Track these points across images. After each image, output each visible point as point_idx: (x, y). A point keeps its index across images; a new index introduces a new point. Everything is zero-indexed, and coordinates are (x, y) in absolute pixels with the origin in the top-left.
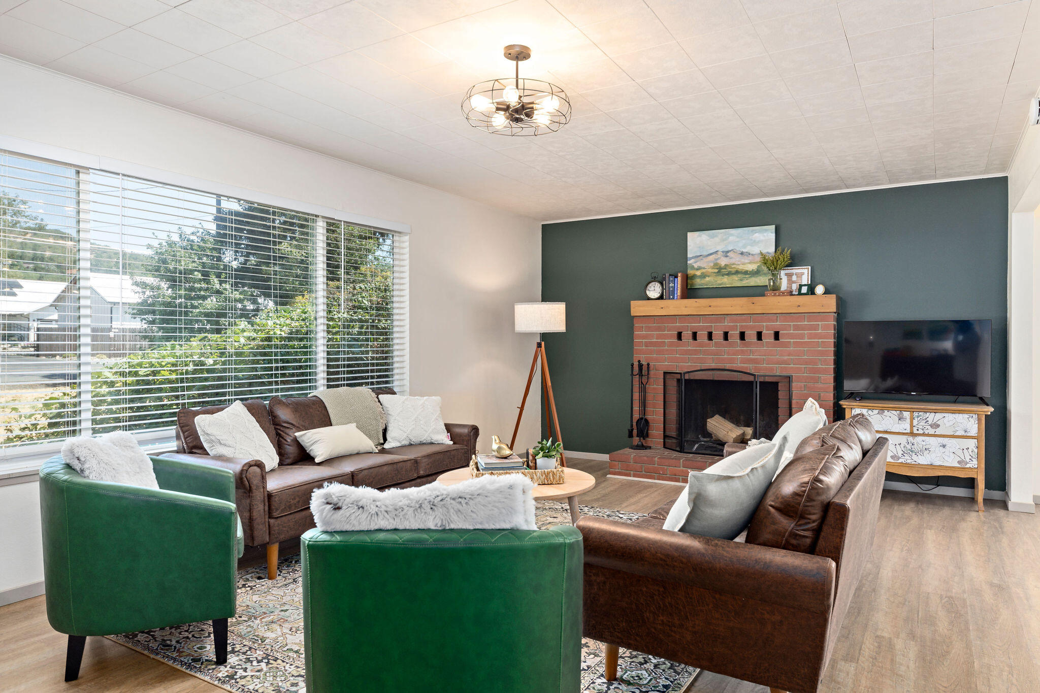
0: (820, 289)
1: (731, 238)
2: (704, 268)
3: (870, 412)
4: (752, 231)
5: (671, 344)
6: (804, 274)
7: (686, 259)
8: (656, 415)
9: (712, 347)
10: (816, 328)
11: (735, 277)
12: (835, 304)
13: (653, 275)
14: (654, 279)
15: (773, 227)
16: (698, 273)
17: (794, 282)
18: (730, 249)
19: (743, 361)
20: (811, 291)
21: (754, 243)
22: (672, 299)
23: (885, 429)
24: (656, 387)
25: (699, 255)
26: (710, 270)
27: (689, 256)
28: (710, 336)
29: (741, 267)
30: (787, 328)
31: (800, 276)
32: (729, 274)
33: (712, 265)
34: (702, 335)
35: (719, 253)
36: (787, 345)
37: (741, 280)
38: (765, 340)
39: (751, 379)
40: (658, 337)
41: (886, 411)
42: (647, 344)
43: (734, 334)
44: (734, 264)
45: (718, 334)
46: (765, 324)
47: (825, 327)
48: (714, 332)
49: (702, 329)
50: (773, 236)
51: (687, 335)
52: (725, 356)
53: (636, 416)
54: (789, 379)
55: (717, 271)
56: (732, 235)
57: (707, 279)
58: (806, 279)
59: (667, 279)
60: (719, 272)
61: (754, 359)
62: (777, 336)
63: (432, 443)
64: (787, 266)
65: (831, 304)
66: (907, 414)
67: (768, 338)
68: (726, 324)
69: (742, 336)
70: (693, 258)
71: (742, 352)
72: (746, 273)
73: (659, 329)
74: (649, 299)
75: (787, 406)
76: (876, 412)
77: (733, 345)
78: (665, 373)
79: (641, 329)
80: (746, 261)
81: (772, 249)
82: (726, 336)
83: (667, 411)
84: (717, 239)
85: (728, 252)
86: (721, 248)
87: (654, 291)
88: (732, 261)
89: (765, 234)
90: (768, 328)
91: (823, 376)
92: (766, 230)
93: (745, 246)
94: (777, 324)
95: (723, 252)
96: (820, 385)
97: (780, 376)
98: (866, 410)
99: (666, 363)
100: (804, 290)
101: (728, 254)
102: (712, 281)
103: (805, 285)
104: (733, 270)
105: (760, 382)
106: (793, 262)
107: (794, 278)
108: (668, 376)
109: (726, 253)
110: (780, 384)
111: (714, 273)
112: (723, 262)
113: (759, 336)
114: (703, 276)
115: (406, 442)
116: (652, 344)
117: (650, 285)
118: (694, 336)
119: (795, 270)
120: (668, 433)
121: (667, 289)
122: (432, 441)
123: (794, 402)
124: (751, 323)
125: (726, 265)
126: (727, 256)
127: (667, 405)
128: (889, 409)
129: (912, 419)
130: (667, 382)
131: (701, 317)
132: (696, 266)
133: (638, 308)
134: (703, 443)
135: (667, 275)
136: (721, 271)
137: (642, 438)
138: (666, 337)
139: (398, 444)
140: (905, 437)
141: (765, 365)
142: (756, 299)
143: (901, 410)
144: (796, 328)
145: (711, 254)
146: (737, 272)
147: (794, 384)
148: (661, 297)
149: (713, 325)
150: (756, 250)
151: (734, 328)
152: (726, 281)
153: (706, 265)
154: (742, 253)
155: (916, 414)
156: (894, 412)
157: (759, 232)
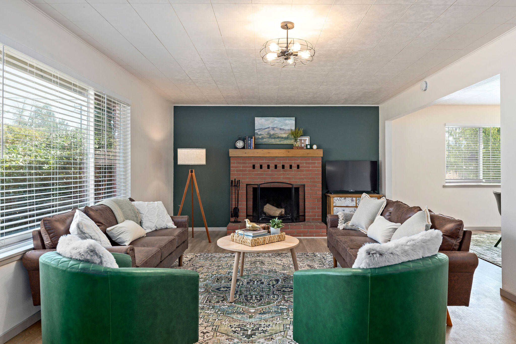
0: (315, 147)
1: (276, 122)
2: (263, 135)
3: (341, 199)
4: (285, 119)
5: (250, 171)
6: (307, 140)
7: (254, 130)
8: (242, 206)
9: (269, 172)
10: (314, 163)
11: (277, 140)
12: (322, 153)
13: (239, 137)
14: (240, 139)
15: (294, 118)
16: (260, 137)
17: (303, 143)
18: (275, 126)
19: (283, 178)
20: (311, 148)
21: (286, 125)
22: (249, 149)
23: (347, 205)
24: (243, 191)
25: (260, 128)
26: (266, 136)
27: (256, 128)
28: (268, 167)
29: (280, 135)
30: (303, 163)
31: (305, 140)
32: (275, 138)
33: (267, 133)
34: (265, 166)
35: (270, 128)
36: (302, 171)
37: (280, 141)
38: (293, 169)
39: (290, 186)
40: (243, 167)
41: (347, 198)
42: (237, 171)
43: (280, 166)
44: (277, 134)
45: (272, 166)
46: (293, 161)
47: (318, 163)
48: (270, 165)
49: (265, 163)
50: (294, 122)
51: (257, 166)
52: (276, 176)
53: (234, 207)
54: (304, 186)
55: (269, 136)
56: (276, 120)
57: (264, 140)
58: (307, 142)
59: (247, 139)
60: (270, 137)
61: (289, 177)
62: (298, 167)
63: (167, 228)
64: (301, 136)
65: (320, 153)
66: (354, 199)
67: (295, 168)
68: (276, 161)
69: (283, 167)
70: (258, 129)
71: (284, 174)
72: (282, 138)
73: (244, 163)
74: (237, 148)
75: (303, 198)
76: (343, 198)
77: (280, 171)
78: (247, 185)
79: (234, 163)
80: (282, 133)
81: (293, 128)
82: (276, 167)
83: (248, 203)
84: (269, 122)
85: (274, 128)
86: (271, 126)
87: (240, 144)
88: (276, 132)
89: (291, 121)
90: (295, 164)
91: (318, 184)
92: (291, 119)
93: (282, 126)
94: (299, 162)
95: (272, 128)
96: (316, 188)
97: (299, 185)
98: (339, 198)
99: (247, 180)
100: (309, 147)
101: (274, 129)
102: (266, 141)
103: (308, 145)
104: (277, 137)
105: (294, 188)
106: (304, 134)
107: (303, 141)
108: (248, 186)
109: (273, 129)
110: (300, 188)
111: (268, 137)
112: (272, 132)
113: (291, 167)
114: (263, 138)
115: (154, 229)
116: (241, 171)
117: (238, 141)
118: (261, 167)
119: (304, 138)
120: (248, 214)
121: (247, 144)
122: (167, 227)
123: (306, 196)
124: (287, 161)
125: (273, 134)
126: (274, 130)
127: (248, 200)
128: (348, 197)
129: (356, 200)
130: (248, 189)
131: (264, 158)
132: (259, 133)
133: (232, 153)
134: (263, 217)
135: (247, 137)
136: (271, 136)
137: (236, 218)
138: (247, 167)
139: (150, 231)
140: (354, 208)
141: (293, 180)
142: (290, 150)
143: (352, 197)
144: (307, 163)
145: (266, 128)
146: (278, 138)
147: (306, 188)
148: (244, 148)
149: (270, 161)
150: (287, 128)
151: (280, 163)
152: (273, 141)
153: (264, 133)
154: (281, 129)
155: (357, 198)
156: (350, 198)
157: (288, 120)
